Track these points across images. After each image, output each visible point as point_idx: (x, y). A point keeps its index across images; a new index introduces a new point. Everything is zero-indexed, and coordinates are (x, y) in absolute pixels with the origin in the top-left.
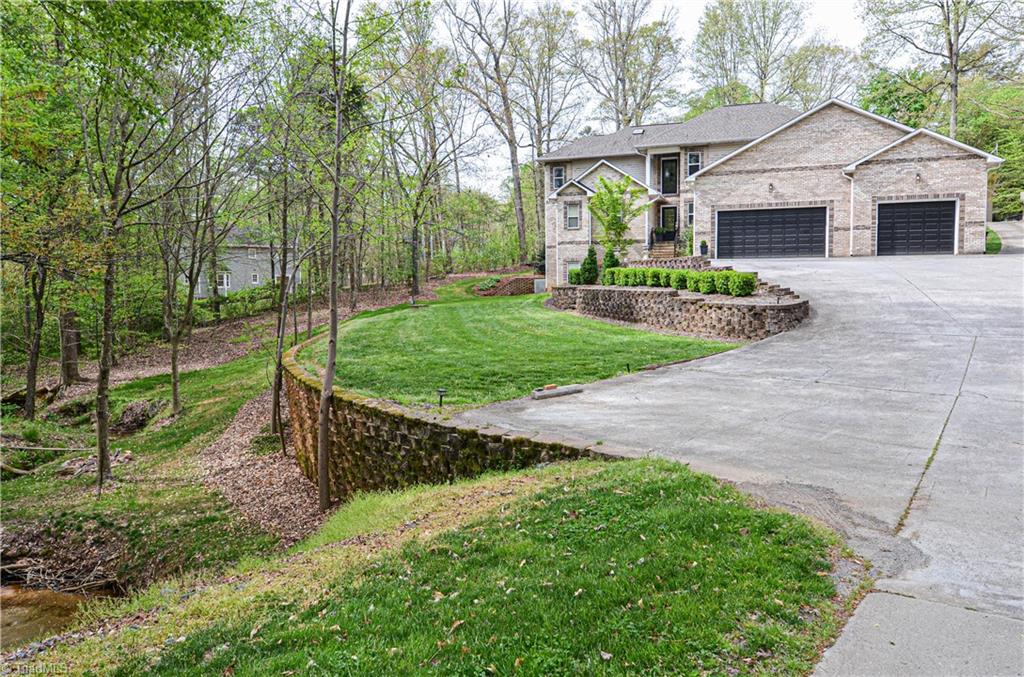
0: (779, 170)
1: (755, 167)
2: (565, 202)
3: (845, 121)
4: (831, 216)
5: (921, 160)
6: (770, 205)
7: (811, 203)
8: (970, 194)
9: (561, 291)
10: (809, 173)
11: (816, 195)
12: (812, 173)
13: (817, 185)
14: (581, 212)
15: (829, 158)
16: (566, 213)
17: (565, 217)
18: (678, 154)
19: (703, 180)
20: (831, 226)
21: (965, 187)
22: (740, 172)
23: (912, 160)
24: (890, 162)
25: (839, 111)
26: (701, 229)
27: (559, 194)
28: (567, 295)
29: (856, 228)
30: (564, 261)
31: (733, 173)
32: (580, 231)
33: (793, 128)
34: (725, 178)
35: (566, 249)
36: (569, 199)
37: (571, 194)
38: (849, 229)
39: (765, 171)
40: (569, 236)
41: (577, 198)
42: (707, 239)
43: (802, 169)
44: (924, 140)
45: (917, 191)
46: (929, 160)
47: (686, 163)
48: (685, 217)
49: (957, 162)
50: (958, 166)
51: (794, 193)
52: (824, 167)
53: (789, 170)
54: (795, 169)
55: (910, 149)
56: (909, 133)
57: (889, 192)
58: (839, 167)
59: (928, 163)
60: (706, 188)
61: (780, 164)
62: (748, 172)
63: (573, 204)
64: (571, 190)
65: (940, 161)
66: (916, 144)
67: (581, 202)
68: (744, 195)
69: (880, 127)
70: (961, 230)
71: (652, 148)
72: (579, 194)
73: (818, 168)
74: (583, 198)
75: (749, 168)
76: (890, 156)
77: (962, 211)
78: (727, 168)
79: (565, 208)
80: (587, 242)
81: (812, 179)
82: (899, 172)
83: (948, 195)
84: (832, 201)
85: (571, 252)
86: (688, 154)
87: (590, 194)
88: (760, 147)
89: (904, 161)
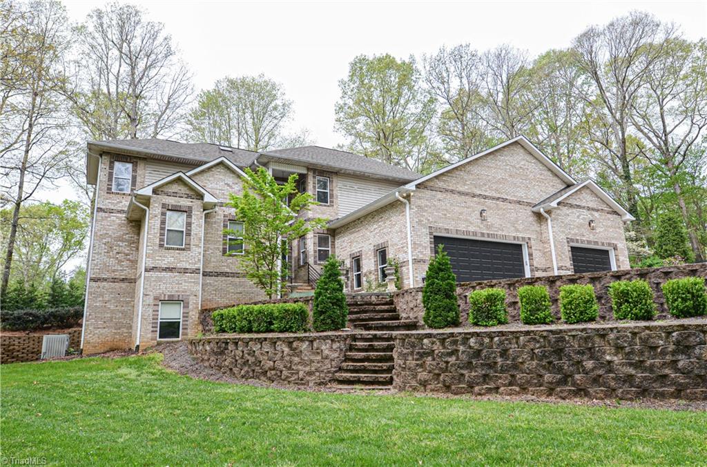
0: (485, 197)
1: (466, 189)
2: (164, 206)
3: (527, 161)
4: (530, 255)
5: (589, 209)
6: (483, 234)
8: (620, 246)
10: (509, 205)
11: (517, 230)
12: (511, 206)
13: (517, 220)
14: (189, 224)
15: (521, 194)
16: (163, 222)
17: (162, 229)
19: (418, 192)
20: (532, 265)
21: (616, 239)
22: (452, 191)
23: (584, 207)
24: (571, 206)
25: (522, 151)
27: (155, 191)
30: (156, 299)
31: (446, 191)
32: (185, 253)
33: (492, 156)
34: (439, 195)
35: (159, 280)
36: (171, 201)
37: (175, 194)
39: (474, 196)
40: (168, 259)
41: (185, 202)
43: (505, 200)
44: (588, 191)
45: (592, 238)
46: (593, 209)
47: (314, 187)
48: (315, 252)
49: (608, 216)
50: (609, 219)
51: (501, 224)
52: (519, 202)
53: (493, 198)
54: (498, 199)
55: (582, 197)
57: (576, 235)
58: (529, 204)
59: (593, 213)
60: (423, 203)
61: (486, 191)
62: (460, 193)
63: (176, 210)
64: (175, 188)
65: (599, 213)
66: (584, 193)
67: (190, 208)
68: (459, 219)
69: (549, 173)
72: (188, 196)
73: (514, 202)
74: (196, 205)
75: (460, 188)
77: (617, 260)
78: (440, 184)
79: (163, 214)
80: (196, 271)
81: (512, 212)
82: (578, 217)
83: (609, 244)
84: (529, 239)
85: (169, 284)
86: (318, 178)
87: (208, 198)
88: (469, 168)
89: (579, 207)
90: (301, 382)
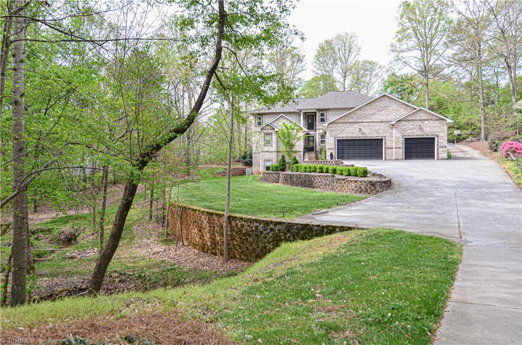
0: (363, 122)
1: (353, 120)
2: (264, 133)
3: (390, 103)
4: (385, 143)
5: (421, 120)
6: (360, 137)
7: (377, 137)
8: (441, 135)
9: (270, 175)
10: (375, 124)
11: (378, 133)
12: (377, 124)
13: (379, 129)
14: (272, 138)
15: (383, 118)
16: (265, 138)
17: (265, 140)
18: (315, 113)
19: (330, 126)
20: (385, 147)
21: (439, 132)
22: (346, 123)
23: (417, 120)
24: (409, 120)
25: (387, 98)
26: (330, 147)
27: (261, 129)
28: (273, 176)
29: (396, 148)
30: (264, 160)
31: (344, 123)
32: (272, 146)
33: (369, 105)
34: (340, 125)
35: (265, 155)
36: (266, 131)
37: (267, 129)
38: (393, 148)
39: (357, 123)
40: (266, 149)
41: (270, 131)
42: (333, 151)
43: (373, 122)
44: (422, 112)
45: (420, 133)
46: (424, 120)
47: (319, 117)
48: (319, 141)
49: (435, 122)
50: (435, 123)
51: (370, 132)
52: (382, 122)
53: (367, 122)
54: (370, 122)
55: (417, 116)
56: (416, 109)
57: (409, 133)
58: (388, 122)
59: (424, 121)
60: (332, 129)
61: (363, 120)
62: (350, 123)
63: (268, 134)
64: (267, 127)
65: (429, 121)
66: (419, 114)
67: (272, 133)
68: (348, 132)
69: (404, 106)
70: (438, 150)
71: (304, 109)
72: (271, 129)
73: (379, 122)
74: (273, 132)
75: (350, 121)
76: (408, 118)
77: (438, 142)
78: (341, 121)
79: (265, 136)
80: (275, 152)
81: (377, 127)
82: (412, 125)
83: (432, 135)
84: (385, 136)
85: (268, 156)
86: (320, 112)
87: (276, 130)
88: (355, 112)
89: (415, 120)
90: (270, 182)
